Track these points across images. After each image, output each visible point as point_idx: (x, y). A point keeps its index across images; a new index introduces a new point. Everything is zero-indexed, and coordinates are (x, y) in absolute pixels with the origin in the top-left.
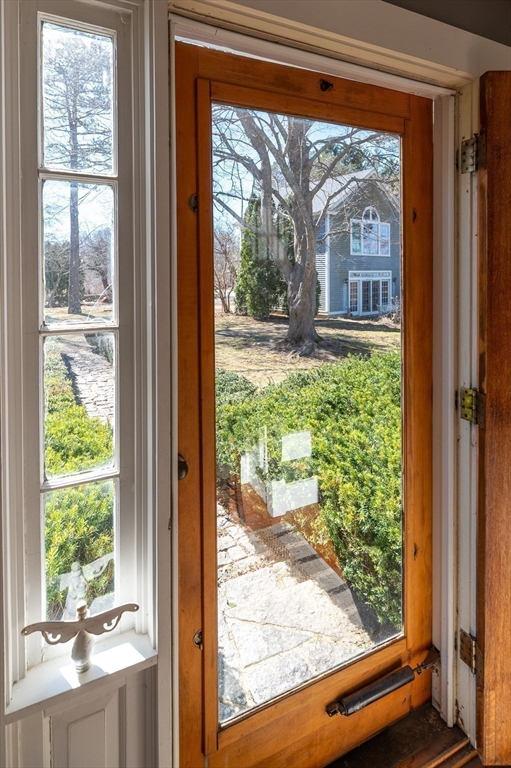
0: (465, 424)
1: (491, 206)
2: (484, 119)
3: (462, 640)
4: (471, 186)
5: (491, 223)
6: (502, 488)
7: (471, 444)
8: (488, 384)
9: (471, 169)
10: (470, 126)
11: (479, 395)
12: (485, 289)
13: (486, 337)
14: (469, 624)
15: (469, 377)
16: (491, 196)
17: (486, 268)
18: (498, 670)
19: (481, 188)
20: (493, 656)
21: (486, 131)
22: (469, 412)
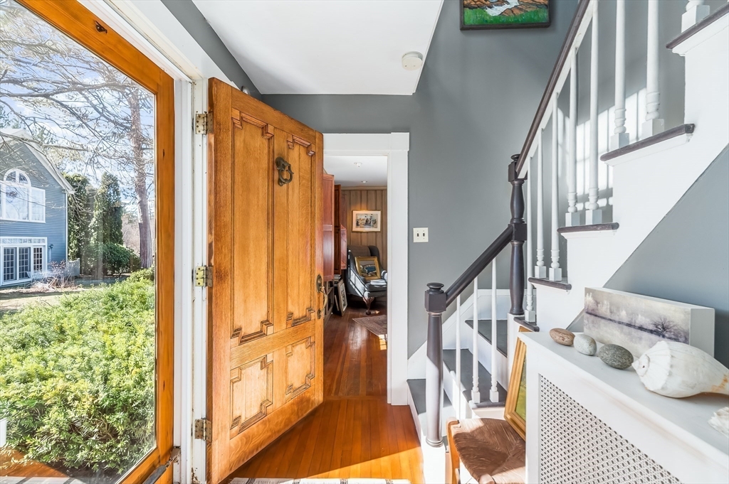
0: (198, 289)
1: (216, 157)
2: (211, 104)
3: (196, 426)
4: (202, 143)
5: (216, 166)
6: (222, 319)
7: (203, 300)
8: (215, 259)
9: (202, 132)
10: (202, 107)
11: (208, 269)
12: (213, 204)
13: (213, 232)
14: (201, 413)
15: (202, 259)
16: (216, 150)
17: (213, 191)
18: (220, 426)
19: (210, 145)
20: (217, 418)
21: (213, 112)
22: (201, 281)
